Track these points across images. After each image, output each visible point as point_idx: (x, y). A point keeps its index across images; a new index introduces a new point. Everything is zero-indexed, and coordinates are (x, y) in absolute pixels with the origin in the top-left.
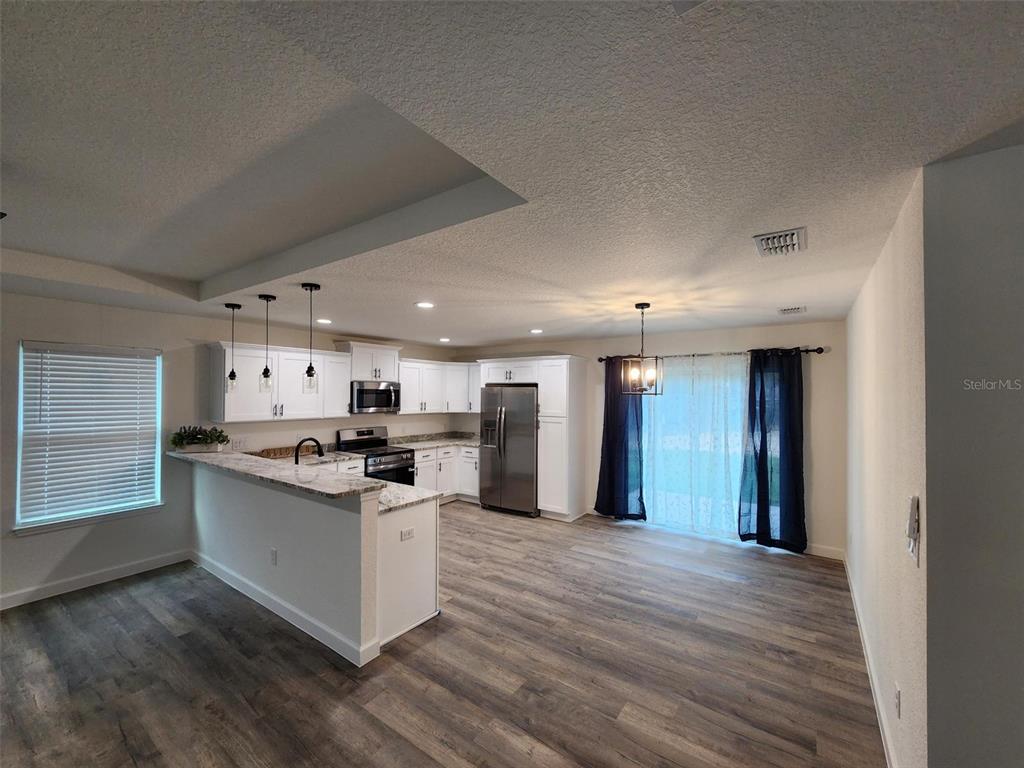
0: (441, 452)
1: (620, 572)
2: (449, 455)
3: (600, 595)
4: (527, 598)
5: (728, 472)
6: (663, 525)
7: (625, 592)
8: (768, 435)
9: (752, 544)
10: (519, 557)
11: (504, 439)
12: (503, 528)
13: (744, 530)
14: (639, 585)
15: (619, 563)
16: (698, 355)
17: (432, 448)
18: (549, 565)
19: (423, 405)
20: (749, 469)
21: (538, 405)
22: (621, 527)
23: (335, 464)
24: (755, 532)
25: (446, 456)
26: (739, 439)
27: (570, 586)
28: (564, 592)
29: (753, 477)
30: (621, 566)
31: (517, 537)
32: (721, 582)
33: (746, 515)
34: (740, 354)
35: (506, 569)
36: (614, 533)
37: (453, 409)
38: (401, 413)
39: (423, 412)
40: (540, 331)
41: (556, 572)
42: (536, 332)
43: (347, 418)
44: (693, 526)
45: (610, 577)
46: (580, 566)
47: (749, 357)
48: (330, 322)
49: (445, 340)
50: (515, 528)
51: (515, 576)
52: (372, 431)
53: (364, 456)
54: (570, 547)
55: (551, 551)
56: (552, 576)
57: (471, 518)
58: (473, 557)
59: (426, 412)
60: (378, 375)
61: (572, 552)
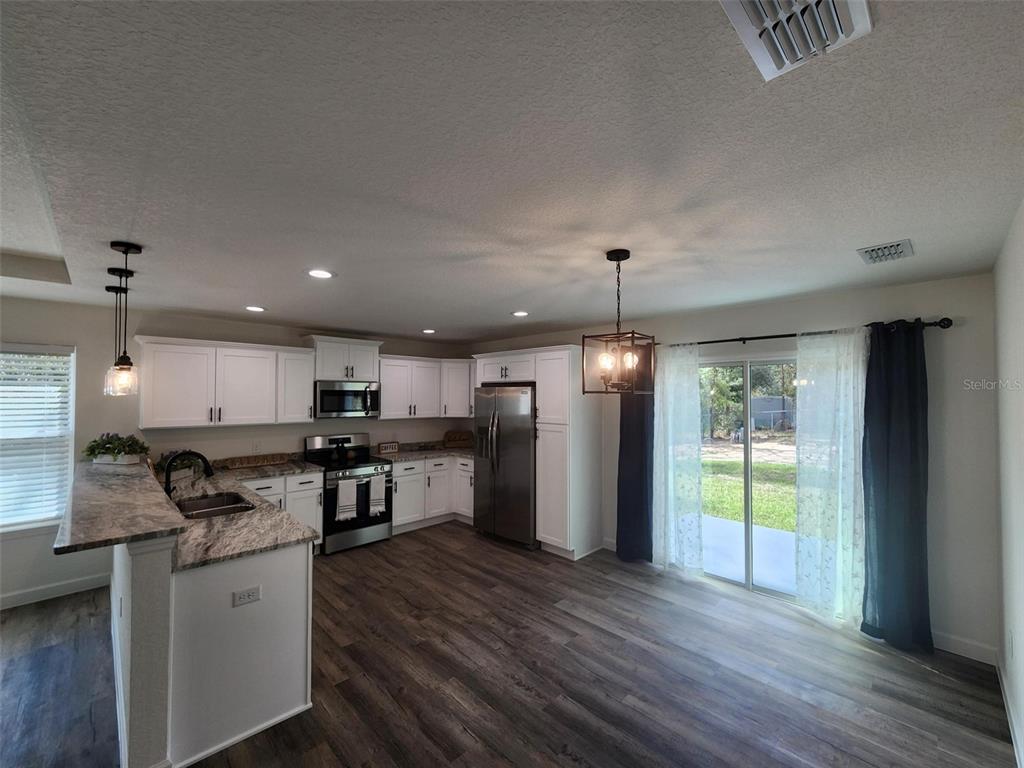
0: (430, 463)
1: (608, 654)
2: (441, 468)
3: (560, 699)
4: (449, 691)
7: (601, 696)
10: (480, 612)
11: (497, 451)
12: (483, 564)
14: (628, 683)
17: (419, 459)
18: (513, 631)
25: (438, 468)
27: (522, 674)
28: (508, 684)
30: (614, 643)
37: (452, 413)
38: (382, 417)
39: (412, 416)
40: (525, 314)
41: (516, 644)
42: (521, 314)
43: (309, 424)
45: (590, 662)
46: (556, 638)
48: (261, 310)
49: (429, 332)
50: (500, 565)
51: (456, 647)
52: (349, 439)
53: (323, 469)
54: (556, 602)
55: (528, 606)
56: (506, 652)
57: (455, 546)
58: (419, 608)
59: (416, 416)
60: (350, 374)
61: (556, 612)
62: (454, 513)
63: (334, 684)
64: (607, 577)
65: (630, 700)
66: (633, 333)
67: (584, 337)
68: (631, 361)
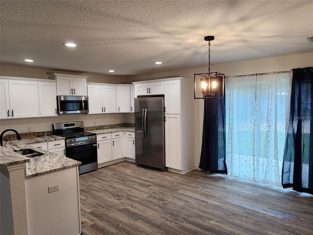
0: (114, 135)
1: (202, 208)
2: (119, 136)
3: (184, 224)
4: (138, 224)
5: (276, 147)
6: (237, 177)
7: (201, 222)
8: (303, 123)
9: (290, 190)
10: (145, 196)
11: (147, 128)
12: (143, 178)
13: (285, 182)
14: (211, 217)
15: (204, 201)
16: (259, 74)
17: (108, 133)
18: (161, 202)
19: (103, 109)
20: (289, 145)
21: (164, 108)
22: (212, 178)
23: (46, 143)
24: (292, 183)
25: (117, 137)
26: (284, 126)
27: (168, 217)
28: (163, 220)
29: (292, 150)
30: (204, 204)
31: (149, 184)
32: (264, 216)
33: (287, 172)
34: (286, 72)
35: (135, 204)
36: (207, 182)
37: (122, 111)
38: (90, 113)
39: (104, 112)
40: (161, 63)
41: (163, 207)
42: (159, 63)
43: (56, 117)
44: (254, 178)
45: (195, 211)
46: (179, 203)
47: (292, 74)
48: (32, 61)
49: (111, 71)
50: (151, 178)
51: (138, 209)
52: (74, 124)
53: (65, 138)
54: (178, 191)
55: (166, 193)
56: (160, 209)
57: (128, 171)
58: (118, 196)
59: (106, 113)
60: (73, 92)
61: (178, 194)
62: (125, 158)
63: (89, 225)
64: (199, 180)
65: (213, 222)
66: (216, 73)
67: (195, 74)
68: (215, 85)
